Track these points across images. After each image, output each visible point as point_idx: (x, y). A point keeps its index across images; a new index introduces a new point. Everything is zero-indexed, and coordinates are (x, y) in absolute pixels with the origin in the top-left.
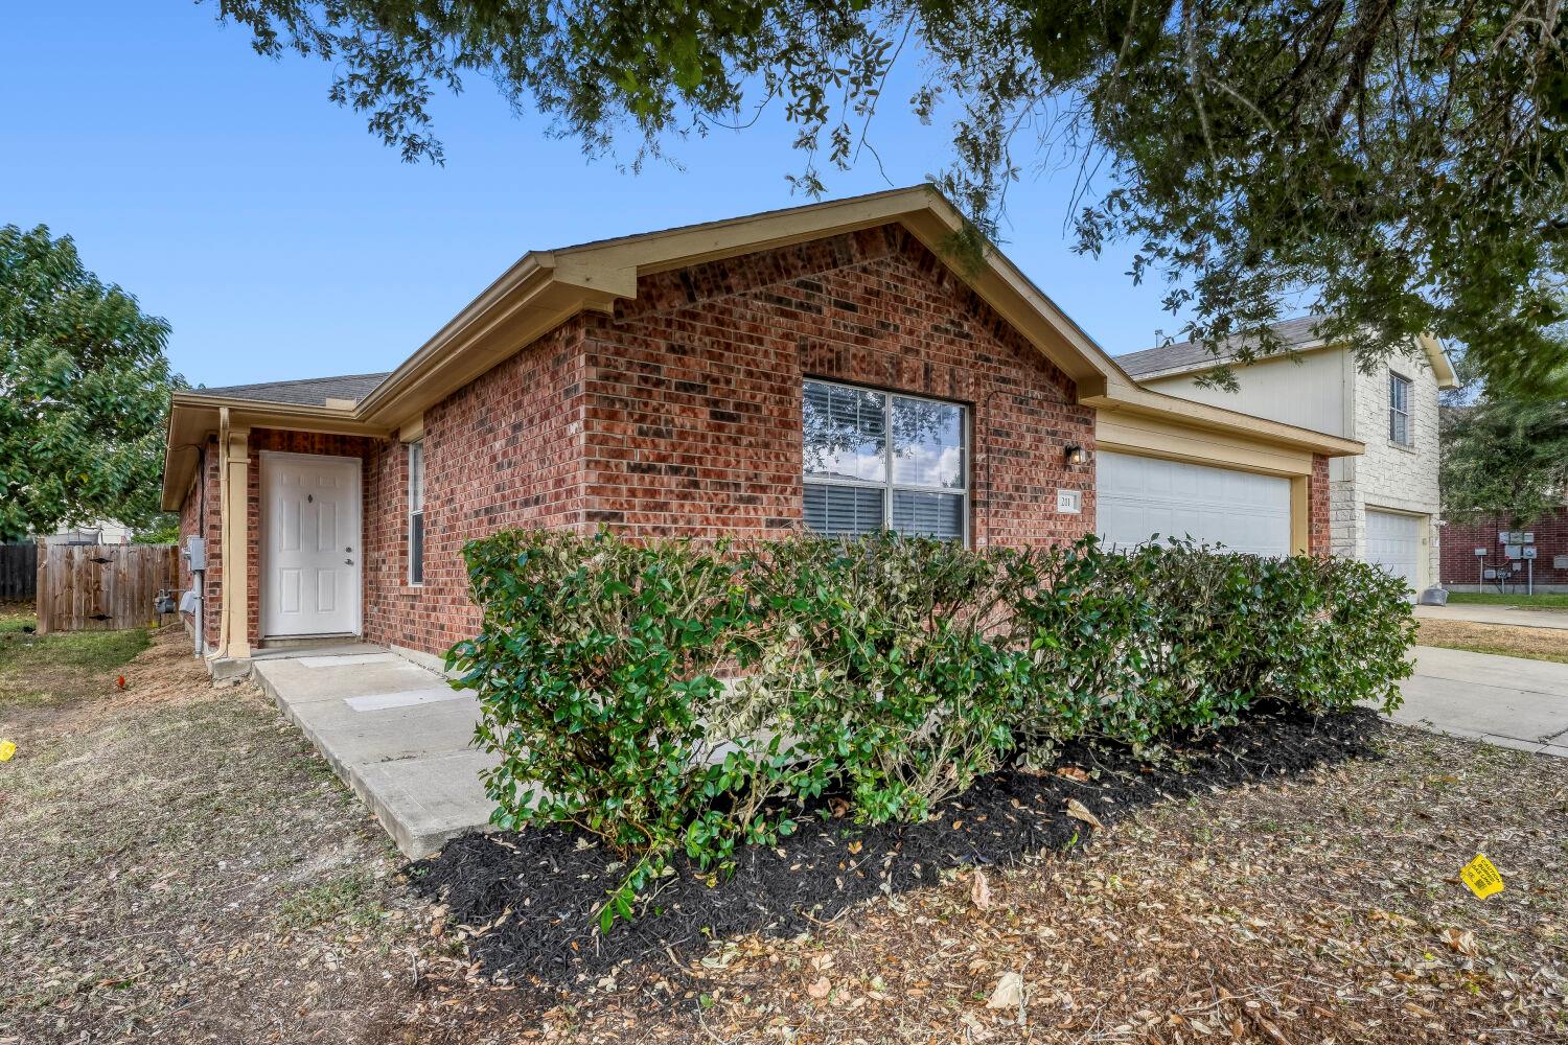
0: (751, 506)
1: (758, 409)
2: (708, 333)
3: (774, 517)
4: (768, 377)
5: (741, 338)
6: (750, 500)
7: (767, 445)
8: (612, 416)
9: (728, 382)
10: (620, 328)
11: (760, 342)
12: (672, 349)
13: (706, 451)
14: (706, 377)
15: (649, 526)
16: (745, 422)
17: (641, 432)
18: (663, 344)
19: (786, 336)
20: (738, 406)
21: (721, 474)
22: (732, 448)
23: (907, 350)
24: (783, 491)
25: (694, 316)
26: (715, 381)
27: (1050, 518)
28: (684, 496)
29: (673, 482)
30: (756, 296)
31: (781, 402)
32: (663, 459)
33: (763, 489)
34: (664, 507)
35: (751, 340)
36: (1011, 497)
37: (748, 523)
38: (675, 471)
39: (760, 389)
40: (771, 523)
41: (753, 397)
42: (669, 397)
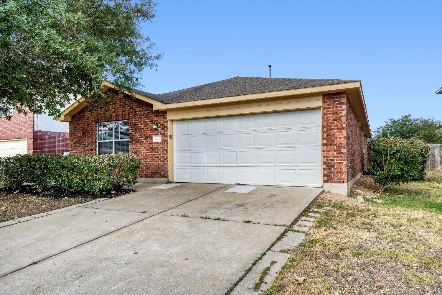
0: (87, 148)
1: (88, 131)
2: (82, 120)
3: (91, 149)
4: (90, 125)
5: (86, 119)
6: (87, 146)
7: (90, 137)
8: (71, 136)
9: (84, 127)
10: (72, 123)
11: (89, 119)
12: (78, 124)
13: (82, 139)
14: (82, 127)
15: (75, 152)
16: (87, 133)
17: (75, 138)
18: (77, 123)
19: (92, 117)
20: (86, 131)
21: (84, 143)
22: (85, 138)
23: (113, 112)
24: (92, 144)
25: (80, 118)
26: (83, 128)
27: (151, 144)
28: (79, 147)
29: (77, 145)
30: (88, 112)
31: (92, 129)
32: (77, 141)
33: (89, 144)
34: (77, 149)
35: (88, 119)
36: (139, 140)
37: (87, 150)
38: (78, 143)
39: (89, 127)
40: (90, 150)
41: (88, 129)
42: (77, 132)
